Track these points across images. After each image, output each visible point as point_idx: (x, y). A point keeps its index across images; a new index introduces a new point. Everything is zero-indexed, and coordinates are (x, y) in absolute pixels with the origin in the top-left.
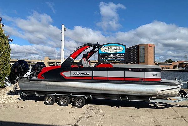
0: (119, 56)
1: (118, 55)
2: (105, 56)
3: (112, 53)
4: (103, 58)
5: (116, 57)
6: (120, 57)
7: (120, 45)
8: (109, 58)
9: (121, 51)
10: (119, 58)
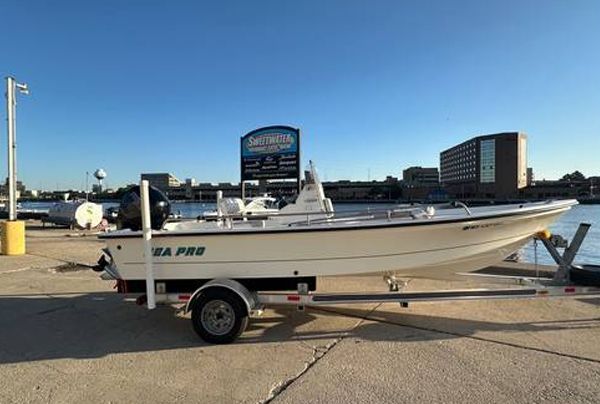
0: (283, 160)
1: (283, 157)
2: (254, 162)
3: (270, 155)
4: (252, 168)
5: (277, 164)
6: (288, 163)
7: (285, 131)
8: (264, 168)
9: (289, 146)
10: (286, 166)
